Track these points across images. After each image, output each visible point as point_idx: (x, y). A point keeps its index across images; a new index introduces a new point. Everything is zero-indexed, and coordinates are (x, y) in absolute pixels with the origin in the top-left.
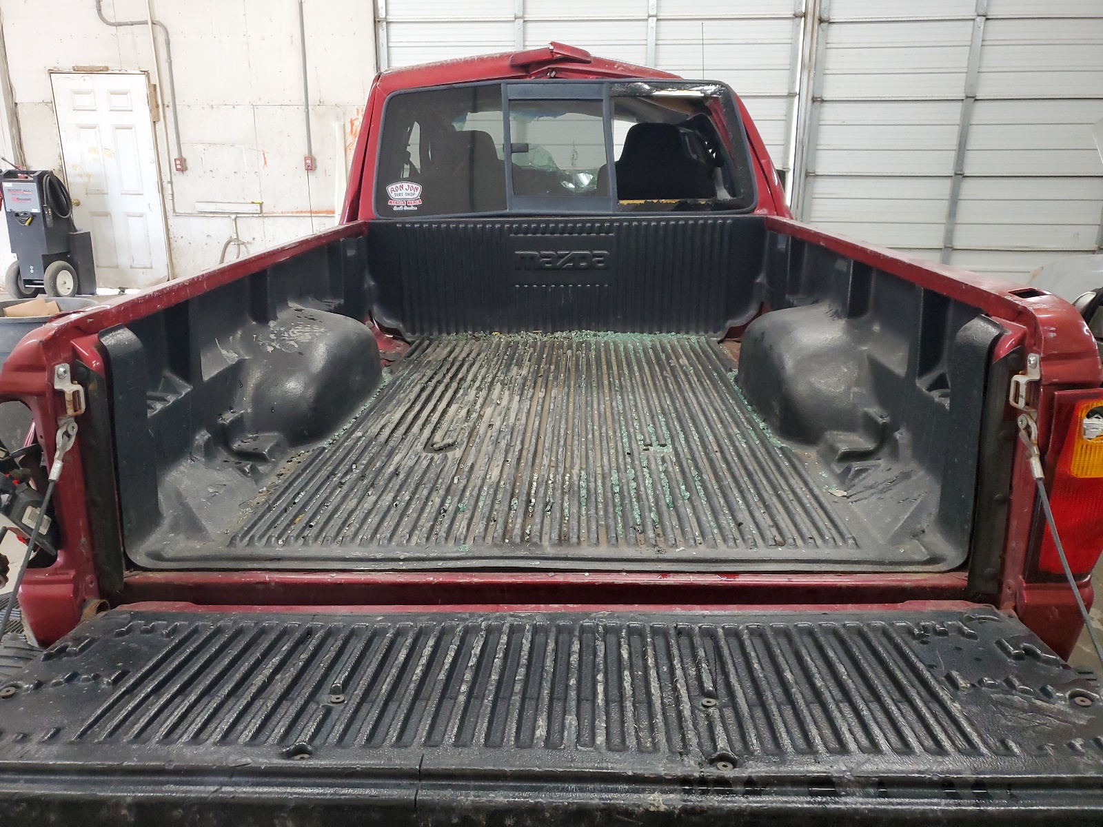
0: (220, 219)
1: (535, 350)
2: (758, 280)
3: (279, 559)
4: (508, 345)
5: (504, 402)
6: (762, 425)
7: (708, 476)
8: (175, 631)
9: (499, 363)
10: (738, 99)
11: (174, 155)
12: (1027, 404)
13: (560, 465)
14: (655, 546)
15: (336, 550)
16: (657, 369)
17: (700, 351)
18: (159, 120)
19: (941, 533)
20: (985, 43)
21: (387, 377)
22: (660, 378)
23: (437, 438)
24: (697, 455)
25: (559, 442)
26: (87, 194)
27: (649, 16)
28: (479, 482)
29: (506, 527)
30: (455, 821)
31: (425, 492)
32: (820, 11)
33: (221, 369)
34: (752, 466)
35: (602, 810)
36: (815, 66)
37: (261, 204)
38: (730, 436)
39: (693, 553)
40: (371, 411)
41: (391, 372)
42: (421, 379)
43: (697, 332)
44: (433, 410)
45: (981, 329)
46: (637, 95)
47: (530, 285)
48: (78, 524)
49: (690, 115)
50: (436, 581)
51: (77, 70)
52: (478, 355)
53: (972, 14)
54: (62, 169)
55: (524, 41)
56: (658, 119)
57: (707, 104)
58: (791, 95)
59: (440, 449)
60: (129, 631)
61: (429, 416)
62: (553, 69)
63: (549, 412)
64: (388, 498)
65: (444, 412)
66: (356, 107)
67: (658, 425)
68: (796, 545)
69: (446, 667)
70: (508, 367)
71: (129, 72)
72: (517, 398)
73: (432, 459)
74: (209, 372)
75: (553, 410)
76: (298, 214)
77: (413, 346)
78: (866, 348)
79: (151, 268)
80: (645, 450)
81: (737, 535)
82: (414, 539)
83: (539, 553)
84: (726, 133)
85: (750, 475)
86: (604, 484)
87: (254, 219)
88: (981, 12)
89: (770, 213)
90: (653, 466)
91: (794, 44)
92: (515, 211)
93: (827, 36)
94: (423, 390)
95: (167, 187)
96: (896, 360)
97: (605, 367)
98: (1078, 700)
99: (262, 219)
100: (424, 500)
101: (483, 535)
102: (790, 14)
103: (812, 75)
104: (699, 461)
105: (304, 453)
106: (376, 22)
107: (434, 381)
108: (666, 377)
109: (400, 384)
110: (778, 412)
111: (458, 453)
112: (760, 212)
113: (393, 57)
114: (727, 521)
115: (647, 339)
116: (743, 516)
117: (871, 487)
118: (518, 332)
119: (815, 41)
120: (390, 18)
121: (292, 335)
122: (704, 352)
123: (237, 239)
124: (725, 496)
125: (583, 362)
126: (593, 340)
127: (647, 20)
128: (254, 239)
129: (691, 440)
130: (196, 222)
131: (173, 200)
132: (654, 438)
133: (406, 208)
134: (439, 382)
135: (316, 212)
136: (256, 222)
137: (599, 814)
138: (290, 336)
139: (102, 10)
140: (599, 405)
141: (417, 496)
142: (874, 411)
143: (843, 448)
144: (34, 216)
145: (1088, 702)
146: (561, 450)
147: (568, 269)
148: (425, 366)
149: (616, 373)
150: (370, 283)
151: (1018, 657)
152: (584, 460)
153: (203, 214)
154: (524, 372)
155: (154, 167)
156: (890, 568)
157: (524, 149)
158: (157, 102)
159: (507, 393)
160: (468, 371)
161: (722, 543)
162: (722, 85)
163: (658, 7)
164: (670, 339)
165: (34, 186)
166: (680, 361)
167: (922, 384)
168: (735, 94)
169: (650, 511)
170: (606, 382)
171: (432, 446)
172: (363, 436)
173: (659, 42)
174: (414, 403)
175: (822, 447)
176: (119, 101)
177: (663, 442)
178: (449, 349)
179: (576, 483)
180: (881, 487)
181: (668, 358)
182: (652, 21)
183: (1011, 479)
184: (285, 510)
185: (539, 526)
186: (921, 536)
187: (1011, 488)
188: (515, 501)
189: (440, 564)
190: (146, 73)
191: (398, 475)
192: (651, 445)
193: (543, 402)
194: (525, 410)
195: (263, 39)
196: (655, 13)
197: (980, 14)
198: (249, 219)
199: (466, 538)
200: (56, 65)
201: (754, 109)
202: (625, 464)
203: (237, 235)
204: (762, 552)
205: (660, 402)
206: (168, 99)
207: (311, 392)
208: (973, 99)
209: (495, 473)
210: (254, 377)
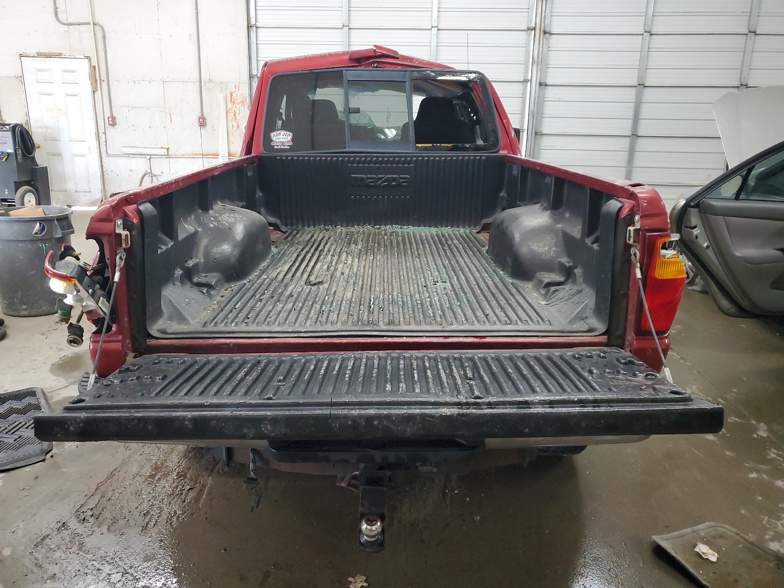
0: (139, 159)
1: (364, 236)
2: (501, 195)
3: (233, 332)
4: (347, 234)
5: (349, 262)
6: (501, 272)
7: (470, 295)
8: (184, 362)
9: (343, 242)
10: (490, 83)
11: (108, 114)
12: (634, 242)
13: (386, 290)
14: (441, 325)
15: (265, 328)
16: (440, 246)
17: (466, 237)
18: (97, 90)
19: (596, 317)
20: (650, 50)
21: (274, 250)
22: (442, 250)
23: (312, 278)
24: (464, 286)
25: (384, 280)
26: (45, 140)
27: (432, 27)
28: (340, 299)
29: (358, 317)
30: (350, 423)
31: (310, 303)
32: (544, 27)
33: (187, 235)
34: (495, 290)
35: (420, 416)
36: (541, 62)
37: (168, 149)
38: (483, 278)
39: (462, 328)
40: (269, 266)
41: (276, 247)
42: (296, 251)
43: (464, 227)
44: (307, 265)
45: (613, 205)
46: (427, 79)
47: (361, 196)
48: (124, 309)
49: (460, 92)
50: (323, 341)
51: (40, 55)
52: (329, 238)
53: (641, 31)
54: (28, 122)
55: (349, 42)
56: (439, 94)
57: (471, 85)
58: (525, 81)
59: (315, 284)
60: (159, 363)
61: (305, 268)
62: (376, 62)
63: (377, 267)
64: (290, 306)
65: (313, 267)
66: (234, 84)
67: (441, 273)
68: (517, 324)
69: (337, 370)
70: (349, 244)
71: (76, 57)
72: (356, 260)
73: (311, 288)
74: (181, 236)
75: (379, 265)
76: (193, 156)
77: (287, 234)
78: (560, 226)
79: (90, 192)
80: (434, 284)
81: (486, 320)
82: (308, 323)
83: (378, 328)
84: (482, 103)
85: (493, 295)
86: (411, 299)
87: (162, 159)
88: (647, 30)
89: (509, 153)
90: (439, 291)
91: (527, 47)
92: (351, 150)
93: (549, 42)
94: (298, 256)
95: (102, 136)
96: (576, 231)
97: (408, 245)
98: (649, 377)
99: (168, 159)
100: (310, 306)
101: (346, 320)
102: (525, 28)
103: (539, 68)
104: (465, 288)
105: (235, 286)
106: (249, 27)
107: (304, 252)
108: (446, 249)
109: (284, 253)
110: (510, 264)
111: (326, 286)
112: (503, 152)
113: (260, 51)
114: (479, 313)
115: (434, 230)
116: (489, 311)
117: (561, 299)
118: (353, 226)
119: (541, 45)
120: (258, 25)
121: (223, 218)
122: (468, 237)
123: (151, 172)
124: (479, 304)
125: (395, 242)
126: (400, 231)
127: (431, 29)
128: (162, 173)
129: (460, 279)
130: (122, 161)
131: (106, 145)
132: (439, 279)
133: (282, 147)
134: (307, 252)
135: (206, 155)
136: (164, 161)
137: (418, 417)
138: (222, 219)
139: (58, 14)
140: (406, 263)
141: (305, 305)
142: (565, 260)
143: (546, 281)
144: (9, 154)
145: (654, 377)
146: (386, 284)
147: (385, 186)
148: (297, 244)
149: (415, 248)
150: (259, 194)
151: (625, 364)
152: (399, 289)
153: (128, 155)
154: (359, 247)
155: (93, 123)
156: (568, 334)
157: (357, 111)
158: (96, 78)
159: (350, 257)
160: (324, 247)
161: (477, 323)
162: (480, 73)
163: (438, 21)
164: (447, 230)
165: (9, 134)
166: (454, 241)
167: (588, 241)
168: (488, 79)
169: (438, 310)
170: (409, 252)
171: (309, 283)
172: (267, 278)
173: (439, 44)
174: (294, 262)
175: (535, 281)
176: (69, 77)
177: (445, 280)
178: (310, 235)
179: (396, 298)
180: (566, 298)
181: (446, 240)
182: (434, 30)
183: (629, 283)
184: (231, 311)
185: (377, 316)
186: (585, 320)
187: (629, 288)
188: (362, 307)
189: (324, 334)
190: (88, 58)
191: (292, 296)
192: (438, 282)
193: (373, 262)
194: (362, 265)
195: (171, 36)
196: (436, 25)
197: (647, 31)
198: (159, 159)
199: (337, 322)
200: (25, 51)
201: (499, 89)
202: (423, 291)
203: (151, 170)
204: (498, 326)
205: (442, 262)
206: (104, 76)
207: (237, 252)
208: (643, 86)
209: (349, 295)
210: (204, 242)
